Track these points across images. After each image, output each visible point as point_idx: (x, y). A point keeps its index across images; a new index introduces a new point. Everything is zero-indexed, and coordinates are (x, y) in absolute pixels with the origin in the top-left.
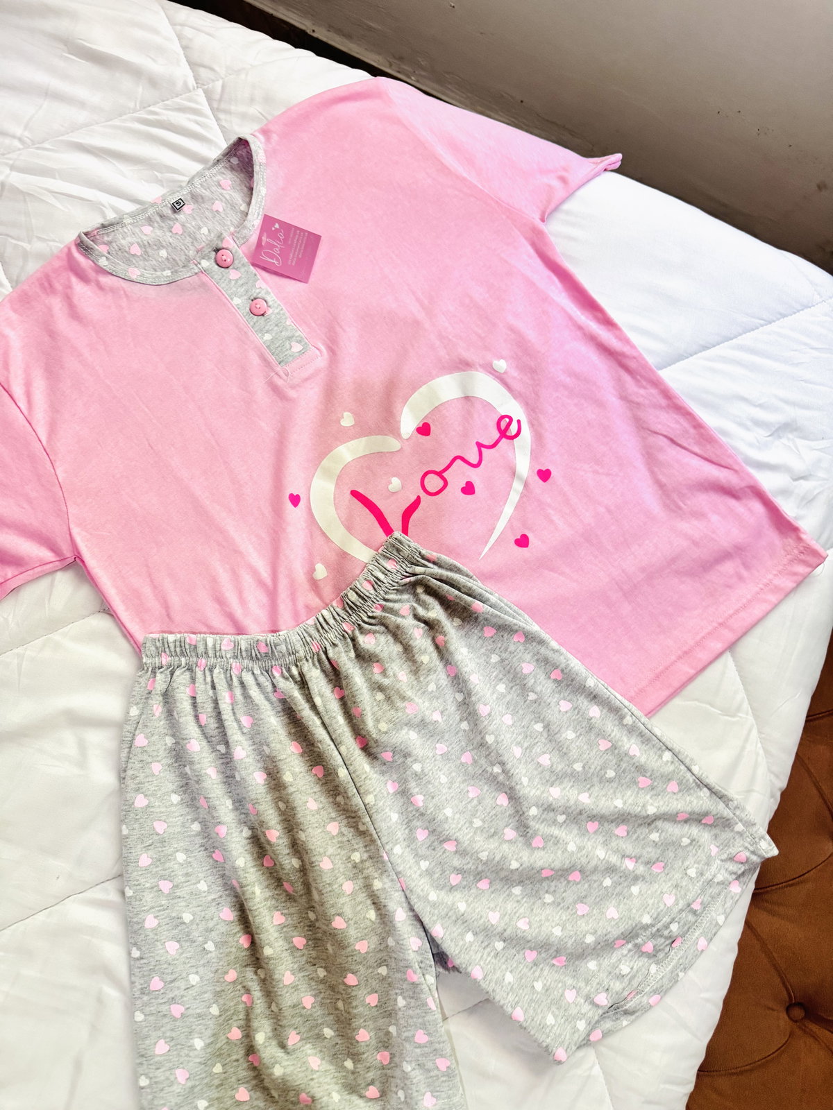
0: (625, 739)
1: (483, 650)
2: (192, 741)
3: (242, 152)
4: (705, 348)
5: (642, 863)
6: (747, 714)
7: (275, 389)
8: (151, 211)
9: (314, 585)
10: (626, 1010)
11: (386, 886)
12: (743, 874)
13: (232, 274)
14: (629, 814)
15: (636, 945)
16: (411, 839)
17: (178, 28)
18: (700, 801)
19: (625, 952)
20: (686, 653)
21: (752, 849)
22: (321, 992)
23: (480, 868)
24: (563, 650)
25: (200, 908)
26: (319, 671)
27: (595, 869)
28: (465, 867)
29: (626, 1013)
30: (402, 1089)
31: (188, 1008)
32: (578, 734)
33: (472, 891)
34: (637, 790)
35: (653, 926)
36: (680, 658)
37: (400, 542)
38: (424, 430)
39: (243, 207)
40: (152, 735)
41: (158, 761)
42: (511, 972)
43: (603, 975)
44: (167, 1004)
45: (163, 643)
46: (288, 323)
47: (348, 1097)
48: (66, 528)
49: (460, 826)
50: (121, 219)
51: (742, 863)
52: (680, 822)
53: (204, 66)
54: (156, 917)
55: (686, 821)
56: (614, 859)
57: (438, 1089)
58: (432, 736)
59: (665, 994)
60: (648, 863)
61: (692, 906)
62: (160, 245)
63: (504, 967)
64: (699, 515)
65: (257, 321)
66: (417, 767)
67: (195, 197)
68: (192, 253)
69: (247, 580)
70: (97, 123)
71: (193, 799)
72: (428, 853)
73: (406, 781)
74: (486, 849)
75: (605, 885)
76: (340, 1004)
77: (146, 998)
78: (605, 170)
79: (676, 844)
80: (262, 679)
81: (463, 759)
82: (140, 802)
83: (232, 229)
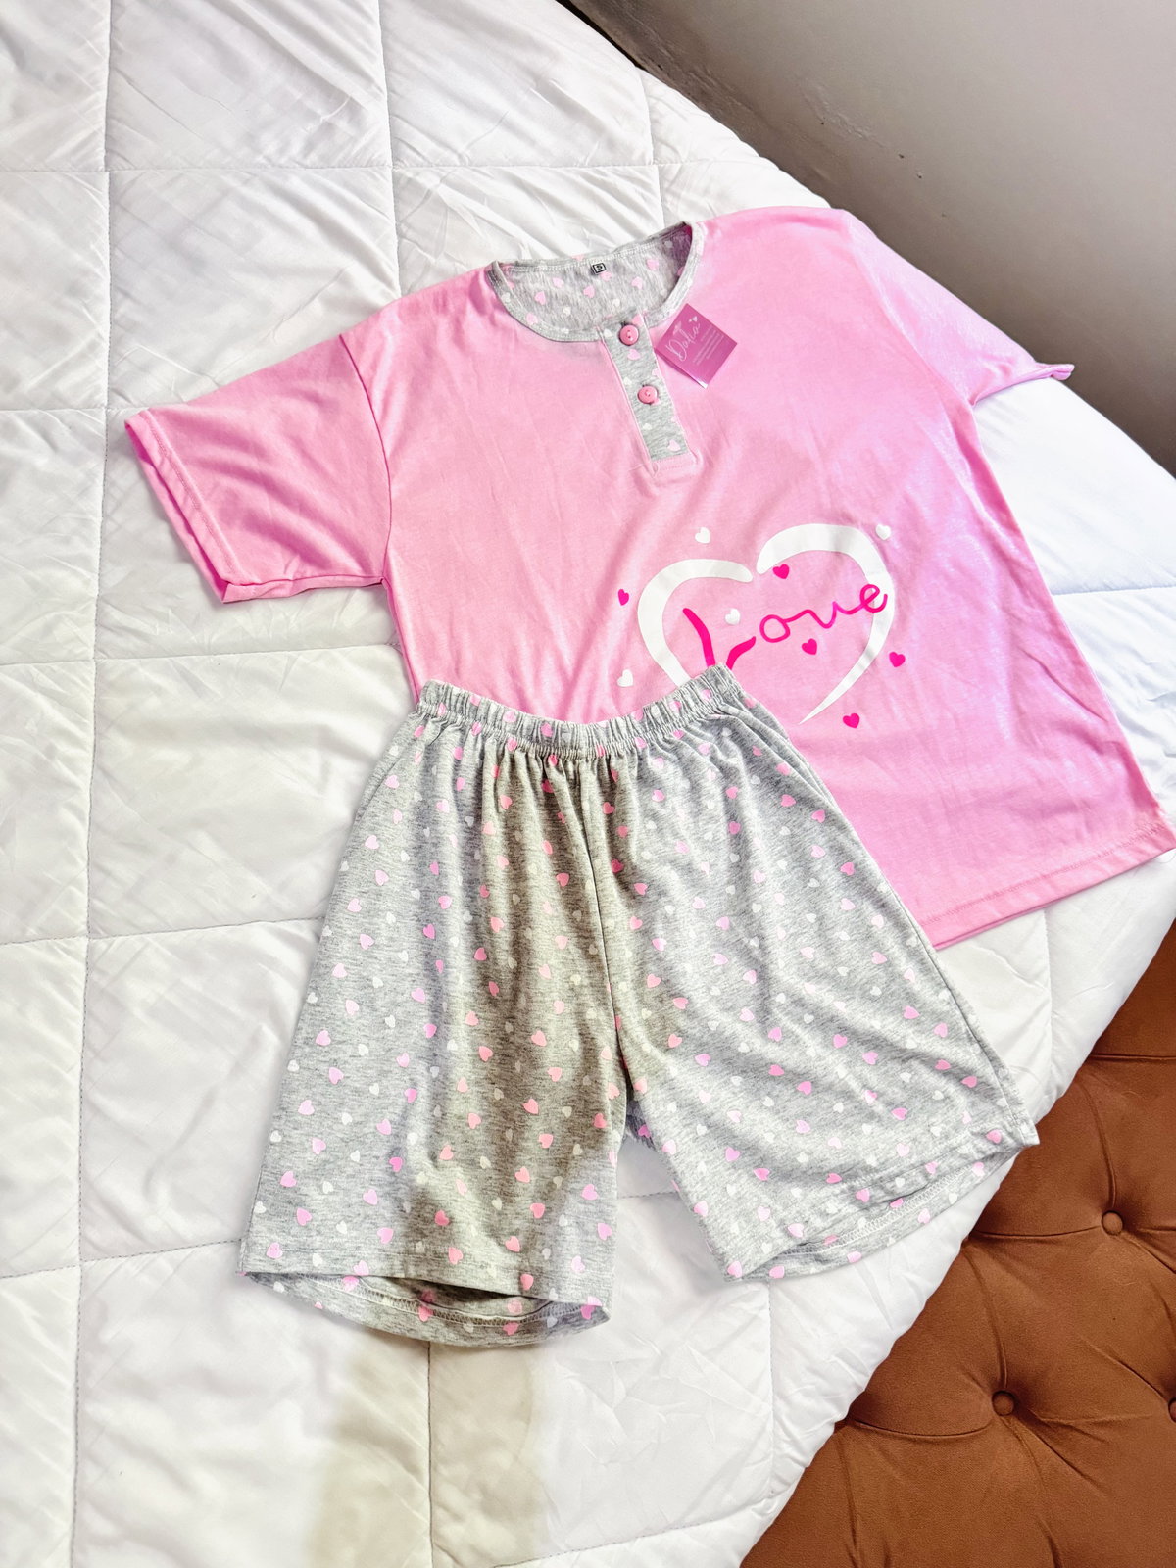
0: (903, 960)
1: (774, 819)
2: (444, 800)
3: (680, 238)
4: (1108, 588)
5: (883, 1102)
6: (1046, 985)
7: (639, 483)
8: (568, 265)
9: (616, 691)
10: (819, 1256)
11: (600, 1019)
12: (992, 1156)
13: (631, 353)
14: (885, 1039)
15: (851, 1188)
16: (640, 982)
17: (653, 101)
18: (967, 1056)
19: (837, 1191)
20: (996, 894)
21: (1010, 1129)
22: (490, 1116)
23: (704, 1039)
24: (862, 844)
25: (394, 978)
26: (595, 777)
27: (830, 1088)
28: (690, 1031)
29: (819, 1260)
30: (550, 1247)
31: (348, 1077)
32: (853, 938)
33: (688, 1062)
34: (900, 1019)
35: (877, 1171)
36: (989, 897)
37: (723, 674)
38: (782, 572)
39: (664, 292)
40: (406, 780)
41: (402, 811)
42: (706, 1163)
43: (805, 1206)
44: (327, 1064)
45: (446, 693)
46: (672, 420)
47: (486, 1238)
48: (383, 547)
49: (696, 986)
50: (537, 263)
51: (995, 1144)
52: (938, 1071)
53: (667, 145)
54: (346, 969)
55: (945, 1074)
56: (854, 1085)
57: (590, 1257)
58: (694, 886)
59: (867, 1256)
60: (889, 1104)
61: (926, 1166)
62: (566, 301)
63: (700, 1154)
64: (1052, 755)
65: (642, 408)
66: (669, 909)
67: (617, 267)
68: (596, 319)
69: (549, 661)
70: (540, 165)
71: (423, 865)
72: (654, 1003)
73: (653, 920)
74: (718, 1019)
75: (835, 1108)
76: (509, 1134)
77: (307, 1049)
78: (1052, 376)
79: (926, 1094)
80: (534, 763)
81: (719, 923)
82: (371, 842)
83: (646, 309)
